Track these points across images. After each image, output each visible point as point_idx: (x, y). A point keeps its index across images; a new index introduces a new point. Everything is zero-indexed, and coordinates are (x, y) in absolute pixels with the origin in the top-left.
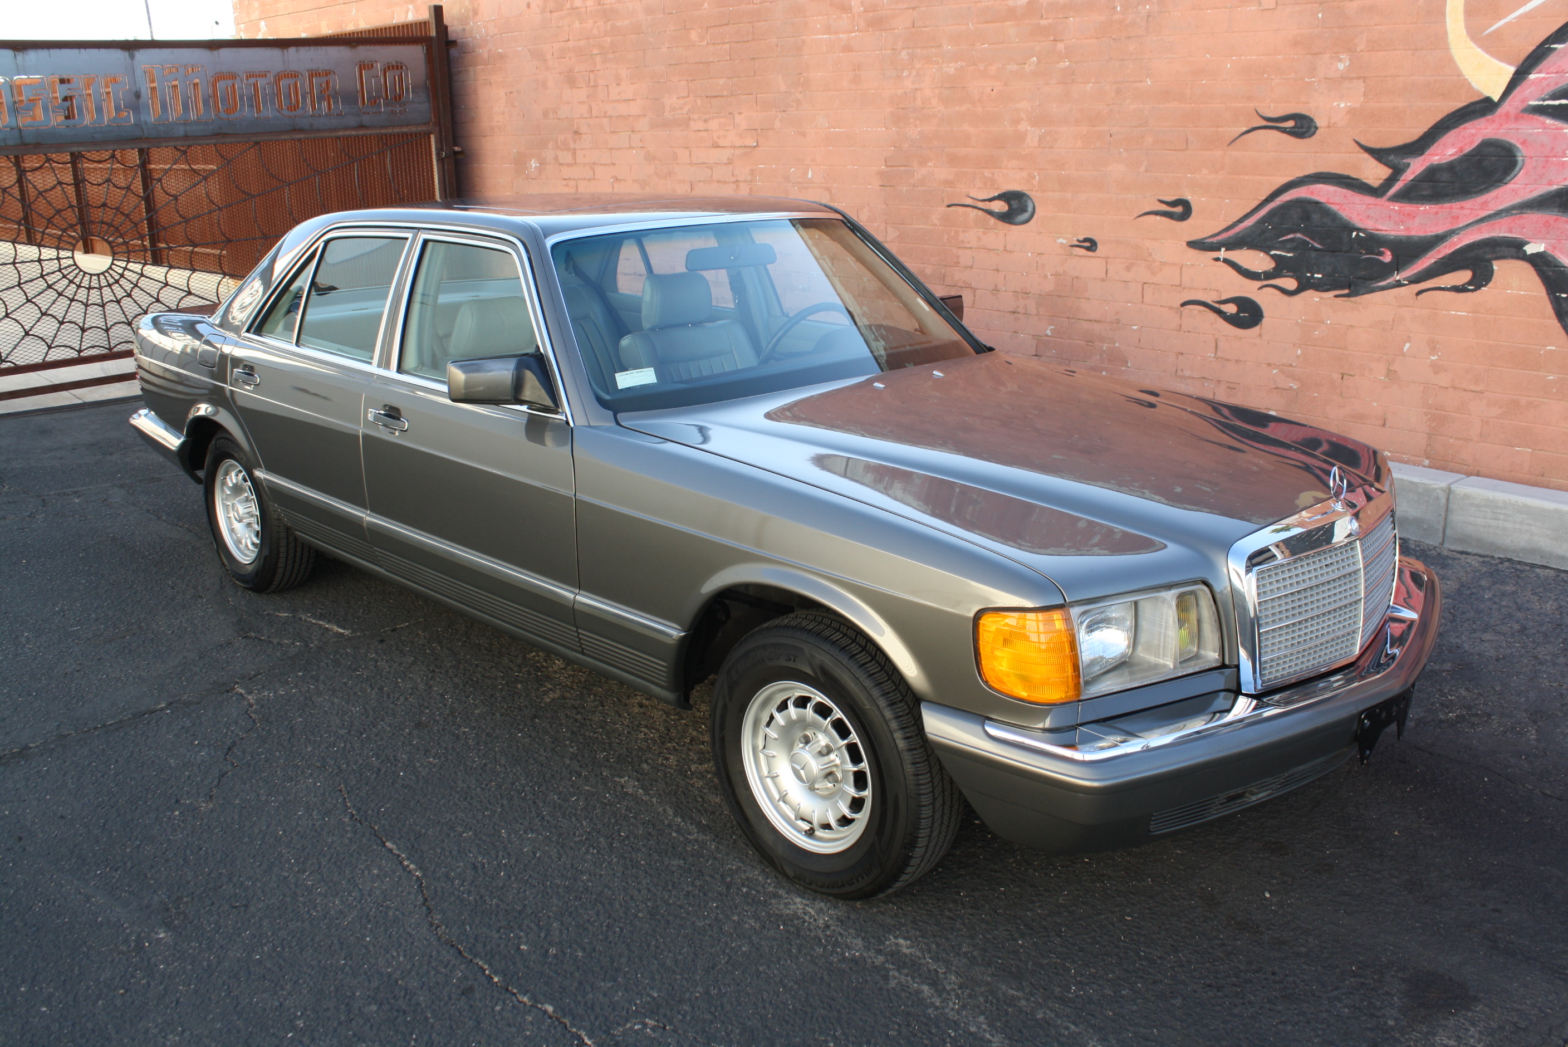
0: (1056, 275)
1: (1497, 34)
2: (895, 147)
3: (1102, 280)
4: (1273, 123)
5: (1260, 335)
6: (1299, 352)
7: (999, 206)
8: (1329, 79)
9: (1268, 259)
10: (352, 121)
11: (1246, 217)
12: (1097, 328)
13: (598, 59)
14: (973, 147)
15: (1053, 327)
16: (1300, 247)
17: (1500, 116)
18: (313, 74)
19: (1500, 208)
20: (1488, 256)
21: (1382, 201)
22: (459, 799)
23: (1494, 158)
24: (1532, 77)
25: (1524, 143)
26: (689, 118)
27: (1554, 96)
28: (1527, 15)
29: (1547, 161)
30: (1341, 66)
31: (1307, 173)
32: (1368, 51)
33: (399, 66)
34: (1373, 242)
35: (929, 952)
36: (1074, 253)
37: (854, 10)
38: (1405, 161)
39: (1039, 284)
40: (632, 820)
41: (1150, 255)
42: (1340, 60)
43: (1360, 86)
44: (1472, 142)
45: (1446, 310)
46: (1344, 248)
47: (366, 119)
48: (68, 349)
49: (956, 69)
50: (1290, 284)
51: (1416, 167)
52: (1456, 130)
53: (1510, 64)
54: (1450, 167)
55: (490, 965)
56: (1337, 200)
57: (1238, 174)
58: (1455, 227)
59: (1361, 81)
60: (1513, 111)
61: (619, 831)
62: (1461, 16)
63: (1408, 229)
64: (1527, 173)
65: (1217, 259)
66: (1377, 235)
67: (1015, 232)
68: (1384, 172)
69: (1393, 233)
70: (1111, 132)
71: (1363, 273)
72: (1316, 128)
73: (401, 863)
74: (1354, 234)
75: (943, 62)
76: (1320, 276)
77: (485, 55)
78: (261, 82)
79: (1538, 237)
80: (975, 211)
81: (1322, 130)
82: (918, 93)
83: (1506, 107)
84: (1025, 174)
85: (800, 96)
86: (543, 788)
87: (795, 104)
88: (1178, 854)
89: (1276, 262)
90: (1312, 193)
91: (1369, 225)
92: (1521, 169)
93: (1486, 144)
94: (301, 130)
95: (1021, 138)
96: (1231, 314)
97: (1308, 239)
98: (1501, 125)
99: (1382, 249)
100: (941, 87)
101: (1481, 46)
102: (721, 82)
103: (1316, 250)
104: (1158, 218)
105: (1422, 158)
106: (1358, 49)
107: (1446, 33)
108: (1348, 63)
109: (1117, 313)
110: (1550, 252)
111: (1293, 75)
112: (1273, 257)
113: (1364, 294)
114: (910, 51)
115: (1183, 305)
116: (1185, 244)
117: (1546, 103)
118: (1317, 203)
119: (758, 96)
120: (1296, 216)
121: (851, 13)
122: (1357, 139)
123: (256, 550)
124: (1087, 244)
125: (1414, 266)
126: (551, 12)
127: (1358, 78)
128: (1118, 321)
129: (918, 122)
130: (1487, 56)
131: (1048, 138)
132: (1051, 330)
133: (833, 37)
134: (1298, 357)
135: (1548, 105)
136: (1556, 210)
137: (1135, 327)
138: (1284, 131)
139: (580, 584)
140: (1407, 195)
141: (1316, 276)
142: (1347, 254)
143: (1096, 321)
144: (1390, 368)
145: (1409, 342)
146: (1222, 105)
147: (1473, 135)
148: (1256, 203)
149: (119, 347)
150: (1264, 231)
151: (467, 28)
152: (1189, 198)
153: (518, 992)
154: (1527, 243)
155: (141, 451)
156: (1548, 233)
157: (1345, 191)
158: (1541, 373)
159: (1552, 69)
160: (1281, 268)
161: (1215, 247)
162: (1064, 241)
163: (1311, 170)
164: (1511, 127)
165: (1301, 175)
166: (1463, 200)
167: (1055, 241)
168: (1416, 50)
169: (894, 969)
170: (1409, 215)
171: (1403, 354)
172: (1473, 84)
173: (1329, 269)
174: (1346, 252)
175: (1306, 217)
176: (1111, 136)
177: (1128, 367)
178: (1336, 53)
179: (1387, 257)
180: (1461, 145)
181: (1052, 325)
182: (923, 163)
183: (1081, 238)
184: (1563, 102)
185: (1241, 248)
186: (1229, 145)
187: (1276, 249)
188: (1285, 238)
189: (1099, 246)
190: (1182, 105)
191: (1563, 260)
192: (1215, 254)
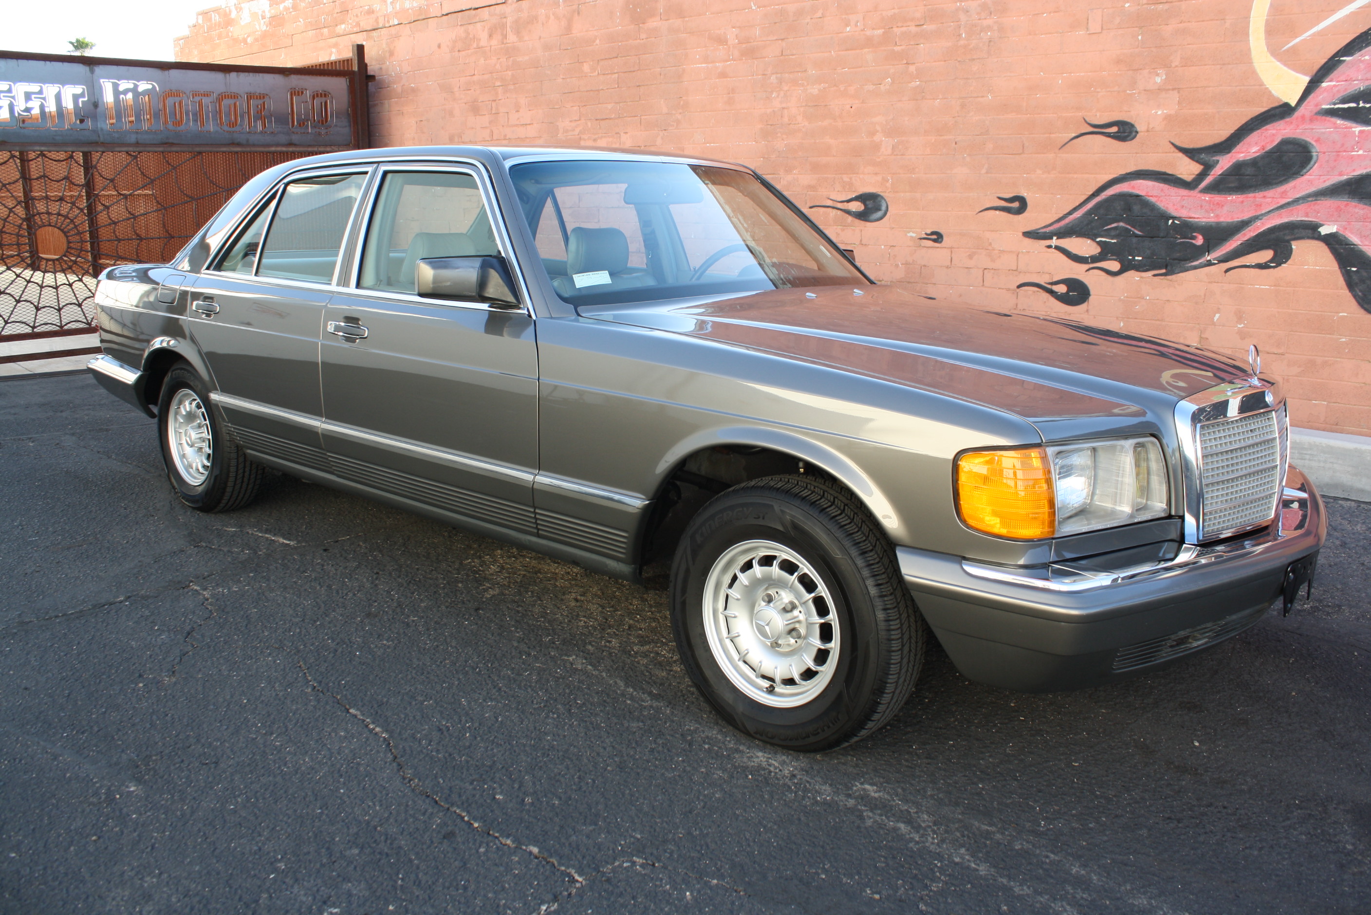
0: (906, 264)
1: (1294, 50)
2: (764, 158)
3: (947, 267)
4: (1099, 129)
5: (1087, 311)
6: (1122, 324)
7: (857, 206)
8: (1147, 91)
9: (1094, 245)
10: (283, 139)
11: (1075, 209)
13: (500, 90)
14: (834, 156)
16: (1123, 234)
17: (1297, 118)
18: (250, 96)
19: (1298, 196)
20: (1287, 238)
21: (1195, 193)
22: (416, 673)
23: (1292, 154)
24: (1324, 85)
25: (1318, 141)
26: (580, 138)
27: (1343, 101)
28: (1320, 33)
29: (1338, 155)
30: (1158, 80)
31: (1128, 171)
32: (1182, 66)
33: (325, 94)
34: (1187, 228)
35: (897, 795)
36: (923, 245)
37: (729, 43)
38: (1214, 158)
39: (891, 273)
40: (586, 690)
41: (990, 244)
42: (1158, 75)
43: (1175, 96)
44: (1273, 141)
45: (1251, 285)
46: (1162, 235)
47: (295, 138)
48: (23, 325)
49: (819, 90)
50: (1115, 266)
51: (1224, 163)
52: (1258, 131)
53: (1305, 74)
54: (1254, 162)
55: (468, 812)
56: (1155, 193)
57: (1068, 173)
58: (1259, 213)
59: (1176, 92)
60: (1308, 114)
61: (575, 699)
62: (1262, 35)
63: (1217, 216)
64: (1321, 166)
65: (1049, 247)
66: (1190, 222)
67: (869, 228)
68: (1196, 168)
69: (1204, 220)
70: (956, 140)
71: (1178, 254)
72: (1137, 132)
73: (367, 726)
74: (1170, 222)
75: (808, 85)
76: (1140, 258)
77: (399, 90)
78: (205, 100)
79: (1331, 219)
80: (835, 211)
81: (1142, 134)
82: (786, 111)
83: (1302, 111)
84: (879, 178)
85: (679, 117)
86: (496, 664)
87: (675, 124)
88: (1103, 713)
89: (1101, 247)
90: (1133, 188)
91: (1183, 213)
92: (1315, 163)
93: (1285, 142)
94: (239, 144)
95: (876, 147)
96: (1062, 293)
97: (1129, 227)
98: (1298, 126)
99: (1194, 234)
100: (806, 106)
101: (1280, 60)
102: (610, 106)
103: (1137, 236)
104: (997, 212)
105: (1229, 155)
106: (1173, 65)
107: (1249, 49)
108: (1164, 77)
110: (1341, 232)
111: (1116, 88)
112: (1099, 243)
113: (1178, 273)
114: (779, 75)
115: (1019, 287)
116: (1021, 234)
117: (1337, 106)
118: (1138, 196)
119: (643, 117)
120: (1119, 208)
121: (726, 45)
122: (1173, 141)
123: (206, 473)
124: (934, 237)
125: (1223, 248)
126: (459, 51)
127: (1173, 89)
129: (785, 136)
130: (1285, 68)
131: (900, 147)
133: (710, 65)
135: (1339, 109)
136: (1346, 196)
138: (1108, 135)
139: (540, 465)
140: (1218, 187)
141: (1136, 258)
142: (1164, 239)
144: (1203, 336)
145: (1218, 312)
146: (1054, 115)
147: (1274, 135)
148: (1084, 197)
149: (69, 325)
150: (1091, 221)
151: (384, 67)
152: (1025, 195)
153: (501, 835)
154: (1322, 225)
155: (89, 409)
156: (1340, 216)
157: (1162, 185)
158: (1334, 337)
159: (1341, 78)
160: (1106, 252)
161: (1048, 236)
162: (914, 235)
163: (1133, 168)
164: (1306, 127)
165: (1124, 172)
166: (1266, 190)
167: (906, 235)
168: (1224, 64)
169: (867, 810)
170: (1218, 204)
171: (1214, 324)
172: (1273, 92)
173: (1148, 252)
174: (1163, 237)
175: (1128, 208)
176: (956, 143)
178: (1154, 69)
179: (1199, 241)
180: (1263, 143)
182: (789, 170)
183: (929, 232)
184: (1353, 105)
185: (1070, 237)
186: (1060, 149)
187: (1102, 237)
188: (1109, 227)
189: (945, 238)
190: (1019, 116)
191: (1354, 239)
192: (1048, 242)
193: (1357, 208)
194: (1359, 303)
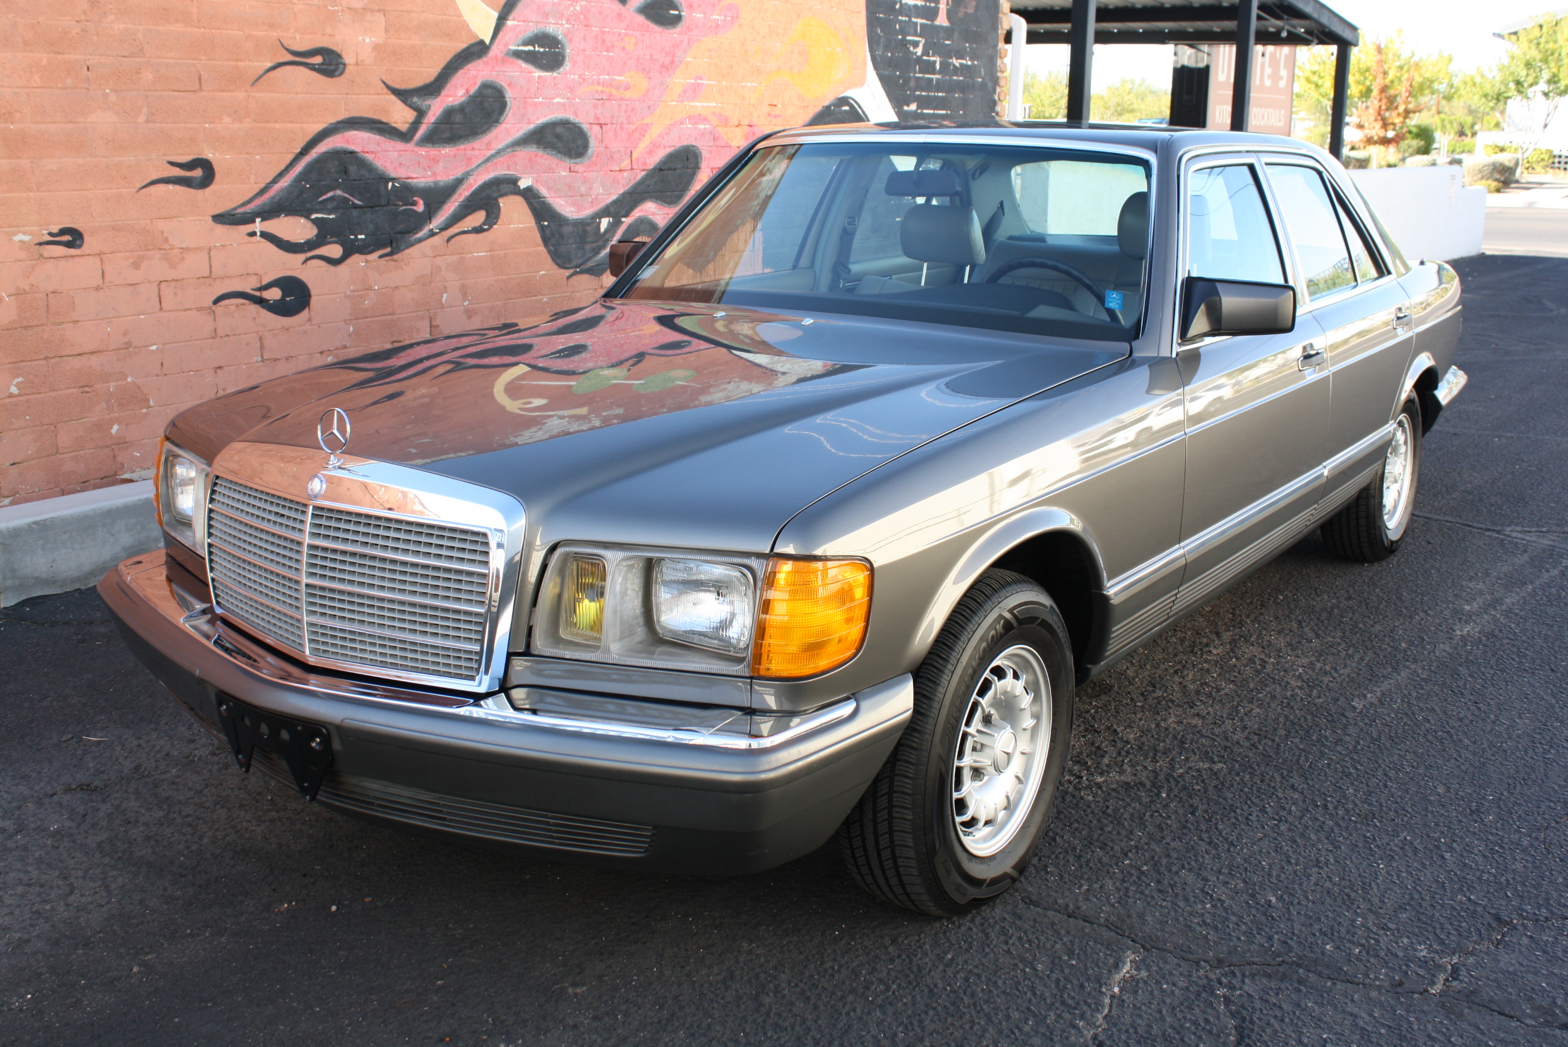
0: (18, 294)
3: (97, 289)
4: (300, 58)
5: (310, 320)
6: (351, 329)
8: (352, 9)
9: (309, 224)
11: (281, 175)
12: (95, 361)
15: (20, 379)
16: (342, 205)
17: (492, 58)
19: (500, 147)
20: (495, 195)
21: (411, 146)
23: (491, 100)
24: (509, 23)
25: (510, 85)
27: (525, 44)
29: (526, 102)
31: (340, 118)
34: (407, 191)
36: (46, 254)
38: (427, 103)
41: (166, 240)
43: (380, 19)
44: (475, 84)
45: (469, 254)
46: (383, 202)
50: (334, 250)
51: (436, 108)
52: (462, 71)
53: (494, 9)
54: (461, 109)
56: (371, 147)
57: (267, 122)
58: (469, 169)
59: (381, 15)
60: (500, 55)
63: (434, 174)
64: (514, 114)
65: (253, 234)
66: (409, 184)
68: (410, 115)
69: (423, 180)
70: (88, 63)
71: (402, 227)
72: (345, 65)
74: (390, 184)
76: (363, 237)
79: (527, 172)
81: (351, 67)
83: (495, 51)
89: (318, 228)
90: (348, 141)
91: (401, 173)
92: (510, 110)
93: (486, 86)
96: (275, 301)
97: (347, 196)
98: (494, 67)
99: (415, 199)
103: (356, 207)
104: (171, 187)
105: (439, 99)
109: (126, 333)
110: (535, 186)
112: (315, 222)
113: (404, 250)
115: (216, 302)
116: (210, 219)
117: (520, 48)
118: (352, 153)
120: (333, 170)
122: (384, 79)
124: (67, 238)
125: (443, 213)
127: (379, 11)
128: (128, 345)
132: (17, 385)
134: (350, 335)
135: (522, 50)
136: (535, 146)
137: (154, 348)
138: (312, 67)
140: (433, 138)
141: (360, 237)
142: (385, 208)
143: (92, 353)
144: (433, 324)
145: (446, 292)
146: (241, 33)
147: (475, 77)
148: (290, 157)
150: (302, 191)
152: (210, 156)
154: (520, 179)
156: (533, 168)
157: (377, 138)
158: (538, 298)
159: (521, 18)
160: (325, 233)
161: (248, 219)
162: (26, 238)
163: (343, 115)
164: (500, 70)
165: (334, 121)
166: (473, 142)
167: (10, 240)
170: (434, 159)
171: (442, 307)
172: (471, 26)
173: (371, 227)
174: (381, 206)
175: (344, 170)
176: (88, 69)
177: (149, 407)
179: (420, 207)
180: (465, 87)
181: (17, 376)
183: (55, 229)
184: (531, 48)
185: (278, 216)
186: (252, 85)
187: (317, 212)
188: (324, 197)
189: (86, 238)
190: (189, 29)
191: (544, 192)
192: (249, 228)
193: (545, 159)
194: (553, 260)
